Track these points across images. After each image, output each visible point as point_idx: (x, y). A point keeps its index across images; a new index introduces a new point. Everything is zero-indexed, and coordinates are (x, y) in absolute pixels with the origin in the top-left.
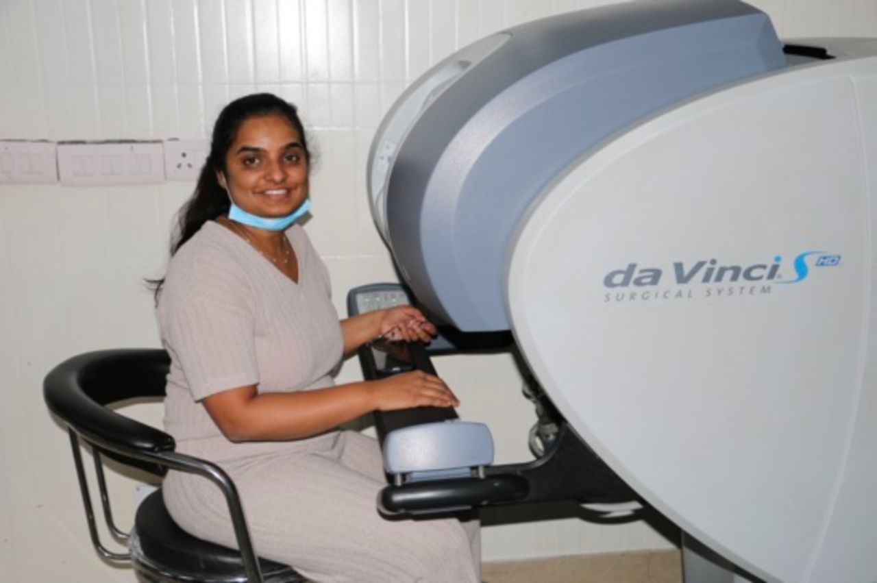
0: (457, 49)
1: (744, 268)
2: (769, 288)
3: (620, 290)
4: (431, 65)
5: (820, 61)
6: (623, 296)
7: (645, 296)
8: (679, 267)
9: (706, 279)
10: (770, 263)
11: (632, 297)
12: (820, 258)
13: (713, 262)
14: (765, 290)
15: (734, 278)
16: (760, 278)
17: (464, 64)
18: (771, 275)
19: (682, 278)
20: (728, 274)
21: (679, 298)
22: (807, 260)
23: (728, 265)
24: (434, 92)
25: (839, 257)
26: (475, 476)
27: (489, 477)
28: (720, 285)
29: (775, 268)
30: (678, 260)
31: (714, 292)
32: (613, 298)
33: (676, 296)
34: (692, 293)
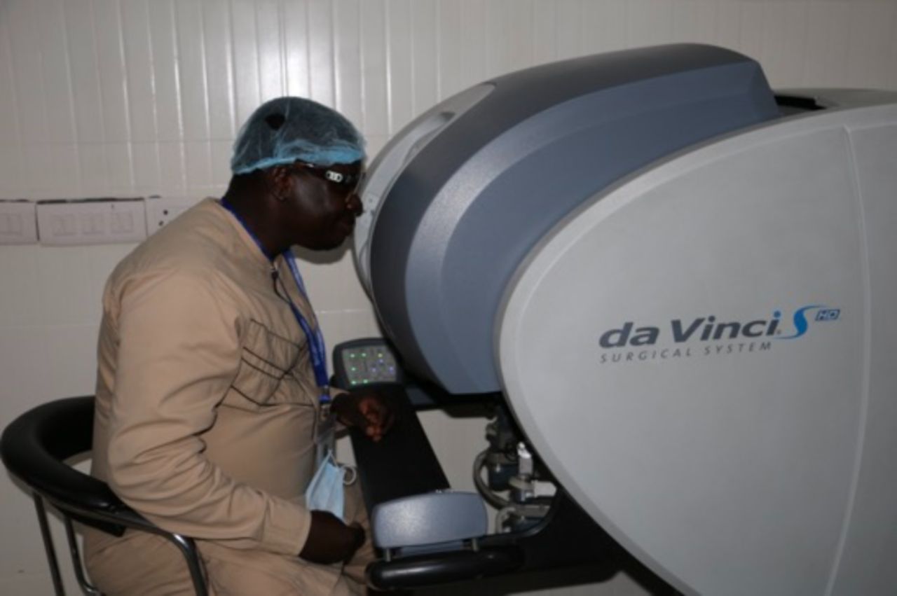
0: (439, 100)
1: (743, 325)
2: (769, 344)
3: (616, 350)
4: (413, 118)
6: (620, 356)
7: (643, 356)
8: (676, 325)
9: (705, 336)
10: (769, 318)
11: (629, 357)
12: (819, 313)
13: (712, 319)
14: (765, 346)
15: (733, 335)
16: (759, 334)
17: (447, 116)
18: (771, 331)
19: (680, 336)
20: (727, 331)
21: (676, 357)
22: (806, 315)
23: (727, 322)
24: (417, 144)
25: (839, 311)
26: (468, 548)
27: (483, 549)
28: (718, 342)
29: (774, 324)
30: (675, 318)
31: (713, 350)
32: (609, 358)
33: (675, 355)
34: (691, 352)
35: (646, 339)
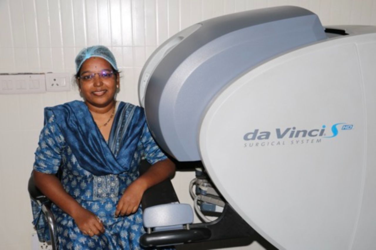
1: (308, 131)
2: (320, 140)
3: (251, 142)
4: (169, 37)
5: (342, 36)
6: (253, 144)
7: (263, 144)
8: (278, 131)
9: (291, 136)
10: (320, 129)
11: (257, 145)
12: (343, 127)
13: (294, 128)
14: (318, 141)
15: (304, 136)
16: (316, 135)
17: (181, 38)
18: (321, 134)
19: (280, 135)
20: (301, 134)
21: (278, 145)
22: (337, 127)
23: (301, 130)
25: (352, 126)
26: (185, 229)
27: (192, 229)
28: (297, 139)
29: (323, 131)
31: (295, 142)
32: (248, 145)
33: (278, 144)
34: (285, 143)
35: (264, 137)
